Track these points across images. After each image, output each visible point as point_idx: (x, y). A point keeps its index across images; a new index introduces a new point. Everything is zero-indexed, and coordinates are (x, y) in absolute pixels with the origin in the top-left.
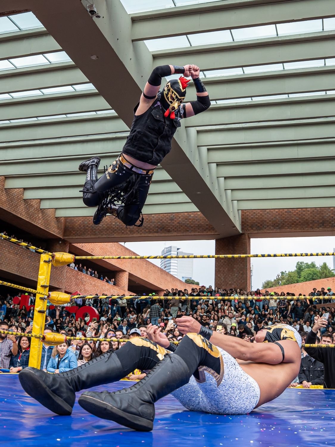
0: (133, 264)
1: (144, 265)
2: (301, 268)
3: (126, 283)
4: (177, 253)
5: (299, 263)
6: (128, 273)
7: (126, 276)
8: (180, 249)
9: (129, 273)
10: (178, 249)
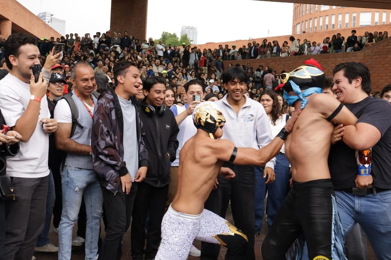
0: (16, 13)
1: (28, 16)
2: (166, 37)
3: (9, 32)
4: (50, 18)
5: (164, 33)
6: (11, 23)
7: (9, 25)
8: (53, 16)
9: (13, 23)
10: (52, 15)
